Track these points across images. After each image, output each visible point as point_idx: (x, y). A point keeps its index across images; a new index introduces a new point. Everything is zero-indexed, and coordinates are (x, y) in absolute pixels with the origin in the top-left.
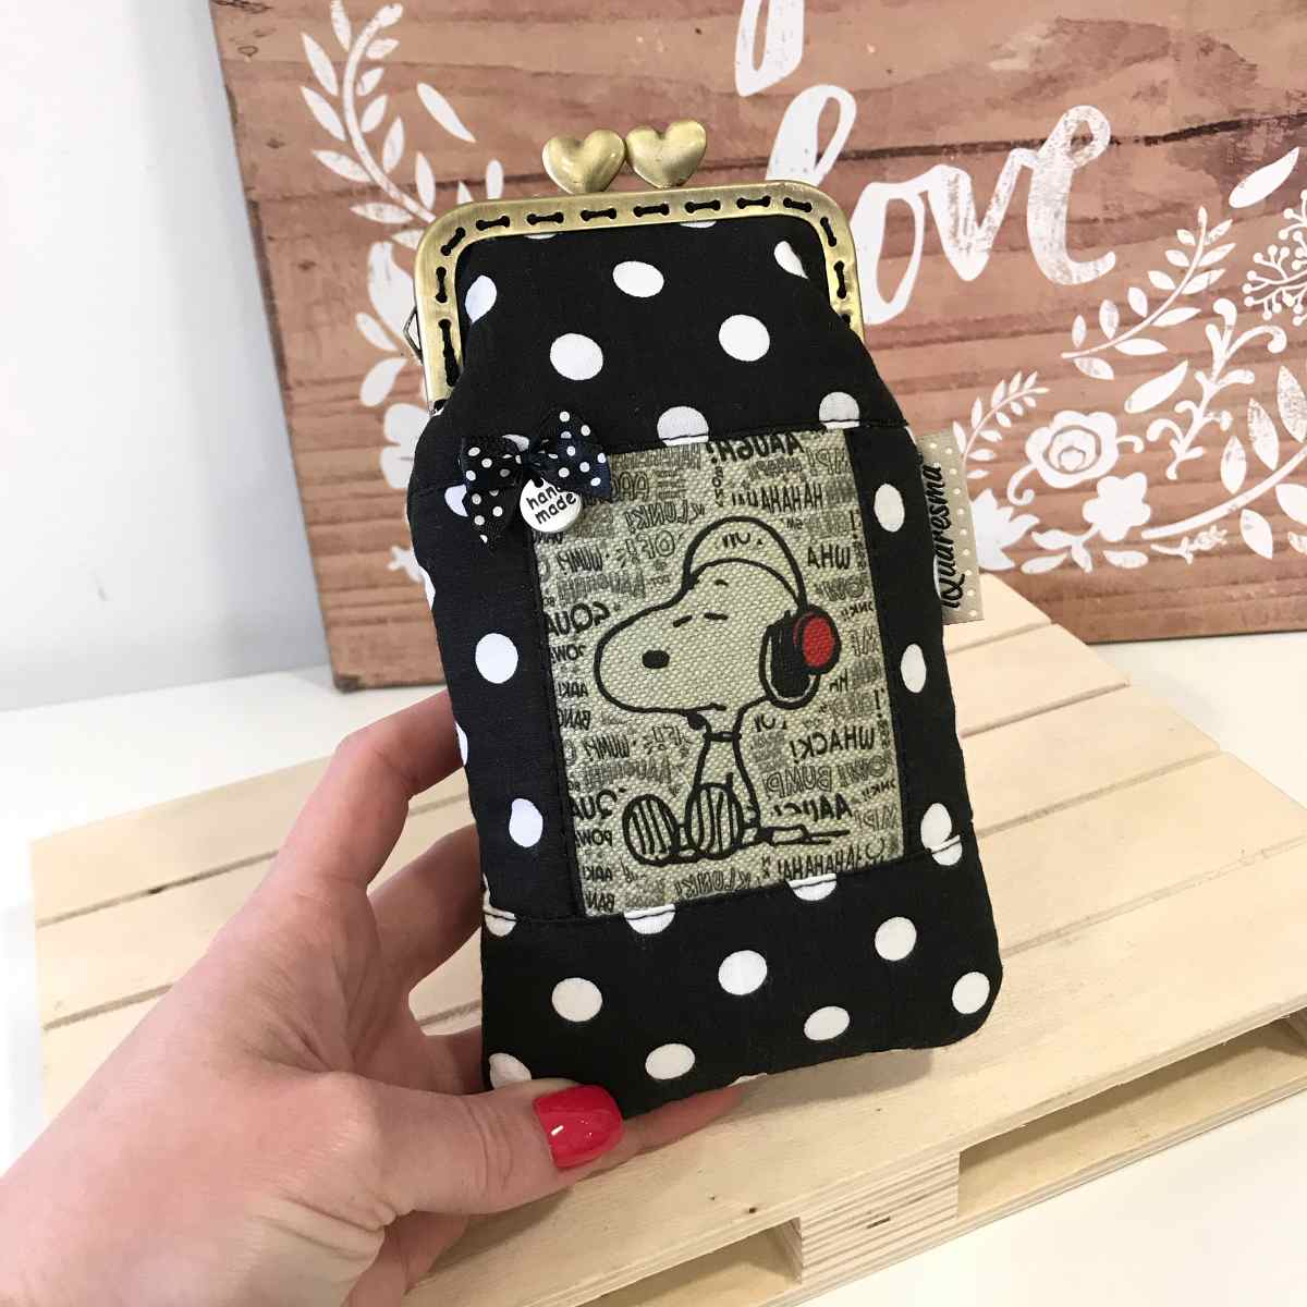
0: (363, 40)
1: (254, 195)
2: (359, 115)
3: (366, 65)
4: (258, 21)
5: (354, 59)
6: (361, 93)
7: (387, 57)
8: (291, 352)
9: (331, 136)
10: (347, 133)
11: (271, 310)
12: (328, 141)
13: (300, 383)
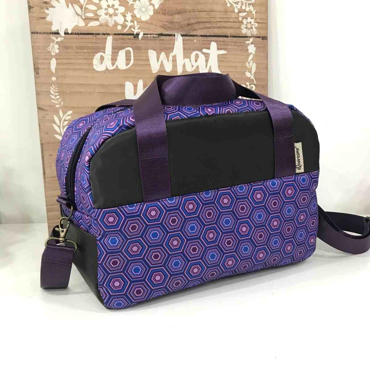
0: (65, 116)
1: (42, 142)
2: (63, 129)
3: (65, 120)
4: (46, 112)
5: (63, 119)
6: (64, 125)
7: (69, 119)
8: (47, 171)
9: (58, 133)
10: (61, 132)
11: (43, 164)
12: (57, 133)
13: (48, 177)
